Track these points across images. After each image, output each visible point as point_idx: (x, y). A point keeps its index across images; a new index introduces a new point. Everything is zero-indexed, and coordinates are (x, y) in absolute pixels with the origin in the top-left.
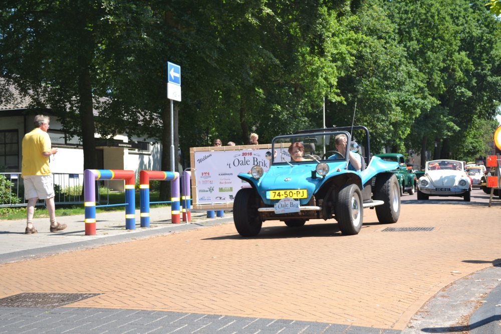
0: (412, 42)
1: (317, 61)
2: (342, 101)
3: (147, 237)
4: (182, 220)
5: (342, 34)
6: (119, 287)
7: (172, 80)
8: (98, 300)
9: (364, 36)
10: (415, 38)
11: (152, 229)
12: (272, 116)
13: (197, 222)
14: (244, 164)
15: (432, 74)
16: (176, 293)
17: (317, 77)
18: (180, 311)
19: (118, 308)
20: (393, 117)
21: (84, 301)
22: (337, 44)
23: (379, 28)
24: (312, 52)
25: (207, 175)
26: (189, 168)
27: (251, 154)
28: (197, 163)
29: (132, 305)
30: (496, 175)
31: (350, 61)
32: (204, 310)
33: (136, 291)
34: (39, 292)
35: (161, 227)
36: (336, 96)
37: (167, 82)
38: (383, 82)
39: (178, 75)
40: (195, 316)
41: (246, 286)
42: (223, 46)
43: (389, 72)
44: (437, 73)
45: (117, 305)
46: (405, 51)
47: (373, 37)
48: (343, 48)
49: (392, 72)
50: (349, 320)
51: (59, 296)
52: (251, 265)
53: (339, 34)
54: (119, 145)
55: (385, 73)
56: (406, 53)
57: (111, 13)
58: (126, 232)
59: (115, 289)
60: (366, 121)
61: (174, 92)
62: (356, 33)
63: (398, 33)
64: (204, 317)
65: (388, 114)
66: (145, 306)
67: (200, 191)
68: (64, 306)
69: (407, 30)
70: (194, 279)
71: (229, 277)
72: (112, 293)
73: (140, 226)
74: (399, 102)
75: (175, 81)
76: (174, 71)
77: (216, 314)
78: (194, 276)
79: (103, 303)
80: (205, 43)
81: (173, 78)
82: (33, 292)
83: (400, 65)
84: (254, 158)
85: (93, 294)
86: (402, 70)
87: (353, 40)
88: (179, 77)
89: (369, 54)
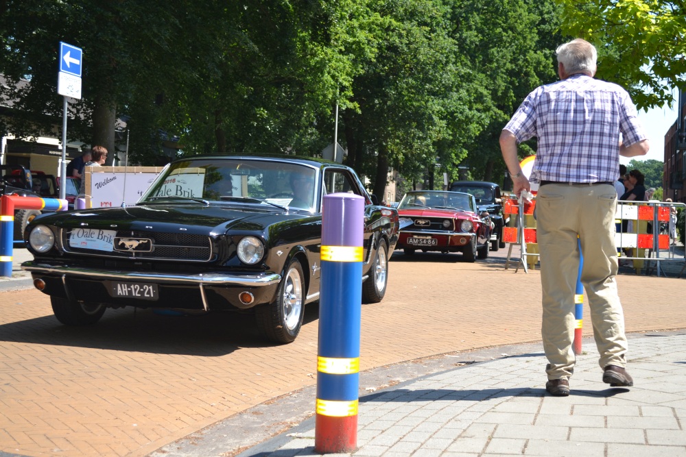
0: (469, 33)
1: (322, 52)
2: (356, 109)
5: (363, 16)
9: (393, 20)
10: (474, 27)
12: (255, 124)
15: (495, 78)
17: (322, 73)
20: (434, 135)
22: (355, 31)
23: (420, 9)
24: (314, 38)
25: (108, 205)
28: (94, 188)
30: (516, 226)
31: (371, 53)
36: (348, 102)
38: (421, 85)
39: (78, 62)
43: (431, 72)
44: (502, 77)
46: (455, 44)
47: (412, 22)
48: (362, 35)
49: (435, 73)
50: (56, 450)
53: (359, 15)
54: (50, 152)
55: (427, 73)
56: (457, 47)
60: (398, 137)
61: (70, 85)
62: (382, 17)
63: (451, 20)
65: (429, 129)
69: (464, 15)
74: (446, 113)
76: (70, 56)
83: (447, 62)
86: (450, 71)
87: (377, 25)
88: (78, 64)
89: (404, 46)
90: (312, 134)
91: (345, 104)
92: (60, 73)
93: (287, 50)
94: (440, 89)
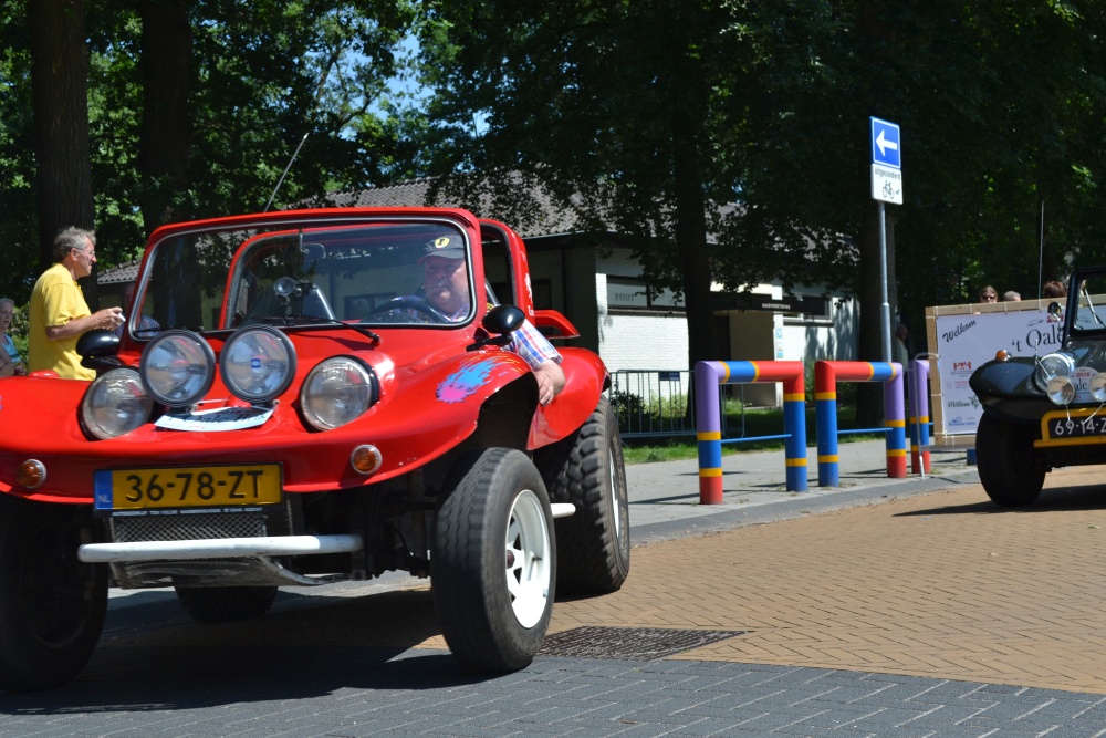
3: (836, 508)
4: (910, 470)
6: (784, 617)
7: (880, 158)
8: (741, 645)
11: (844, 490)
13: (945, 475)
14: (1052, 341)
16: (912, 635)
18: (925, 675)
19: (786, 664)
21: (710, 646)
25: (966, 368)
26: (923, 354)
28: (941, 341)
29: (815, 659)
32: (979, 673)
33: (822, 628)
34: (614, 625)
35: (863, 485)
37: (871, 162)
39: (895, 146)
40: (960, 685)
41: (1072, 620)
42: (994, 74)
45: (783, 658)
51: (657, 635)
52: (1082, 573)
54: (764, 306)
57: (742, 17)
58: (787, 497)
59: (775, 622)
61: (887, 185)
64: (981, 690)
66: (846, 661)
67: (951, 404)
68: (670, 657)
70: (950, 602)
71: (1031, 600)
72: (771, 630)
73: (817, 483)
75: (888, 157)
76: (885, 138)
77: (1008, 683)
78: (951, 596)
79: (751, 652)
80: (953, 69)
82: (603, 625)
85: (730, 632)
88: (896, 148)
92: (875, 167)
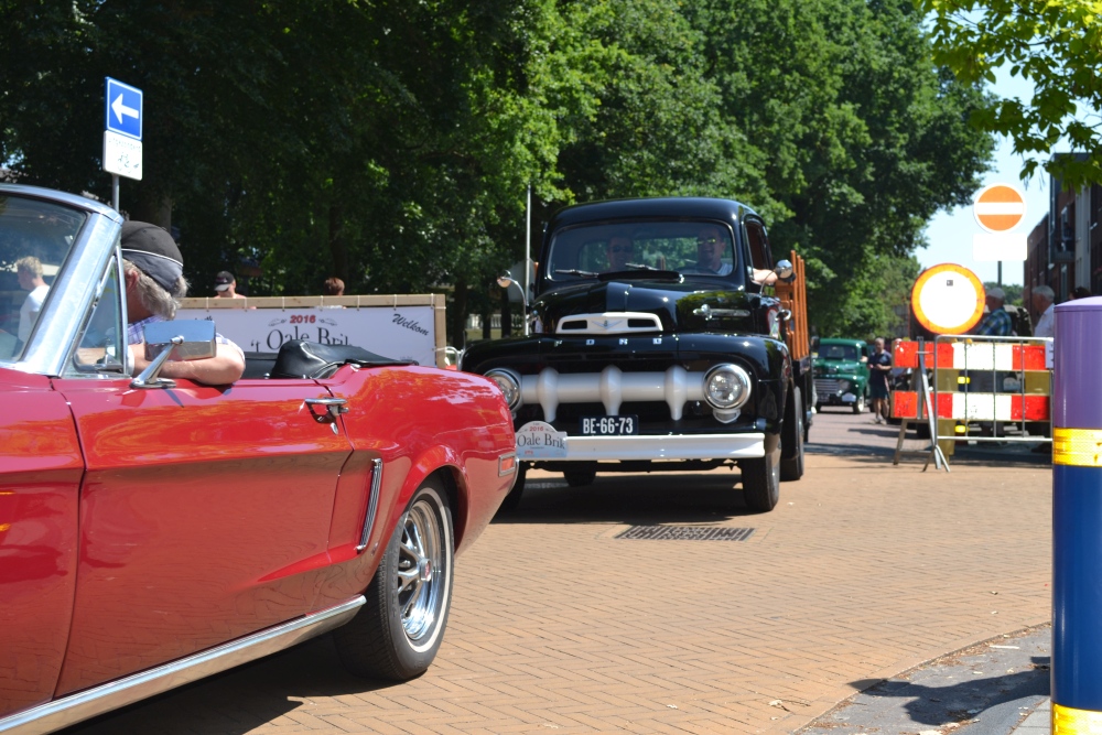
0: (735, 75)
1: (513, 105)
2: (568, 200)
5: (573, 46)
7: (116, 124)
9: (624, 53)
10: (742, 66)
12: (402, 229)
15: (778, 149)
17: (512, 142)
22: (560, 69)
23: (663, 38)
24: (499, 82)
27: (313, 319)
31: (589, 107)
36: (554, 189)
37: (105, 129)
38: (665, 162)
39: (136, 114)
42: (279, 55)
43: (680, 139)
44: (789, 148)
46: (716, 93)
47: (646, 57)
48: (575, 77)
49: (687, 140)
53: (566, 45)
55: (673, 141)
56: (721, 97)
61: (123, 155)
62: (605, 45)
63: (705, 53)
69: (725, 46)
75: (126, 126)
76: (123, 103)
80: (235, 44)
81: (120, 120)
83: (705, 124)
84: (320, 330)
86: (710, 137)
87: (597, 60)
88: (136, 117)
89: (635, 96)
90: (484, 246)
91: (550, 191)
92: (107, 132)
93: (455, 101)
94: (694, 167)
